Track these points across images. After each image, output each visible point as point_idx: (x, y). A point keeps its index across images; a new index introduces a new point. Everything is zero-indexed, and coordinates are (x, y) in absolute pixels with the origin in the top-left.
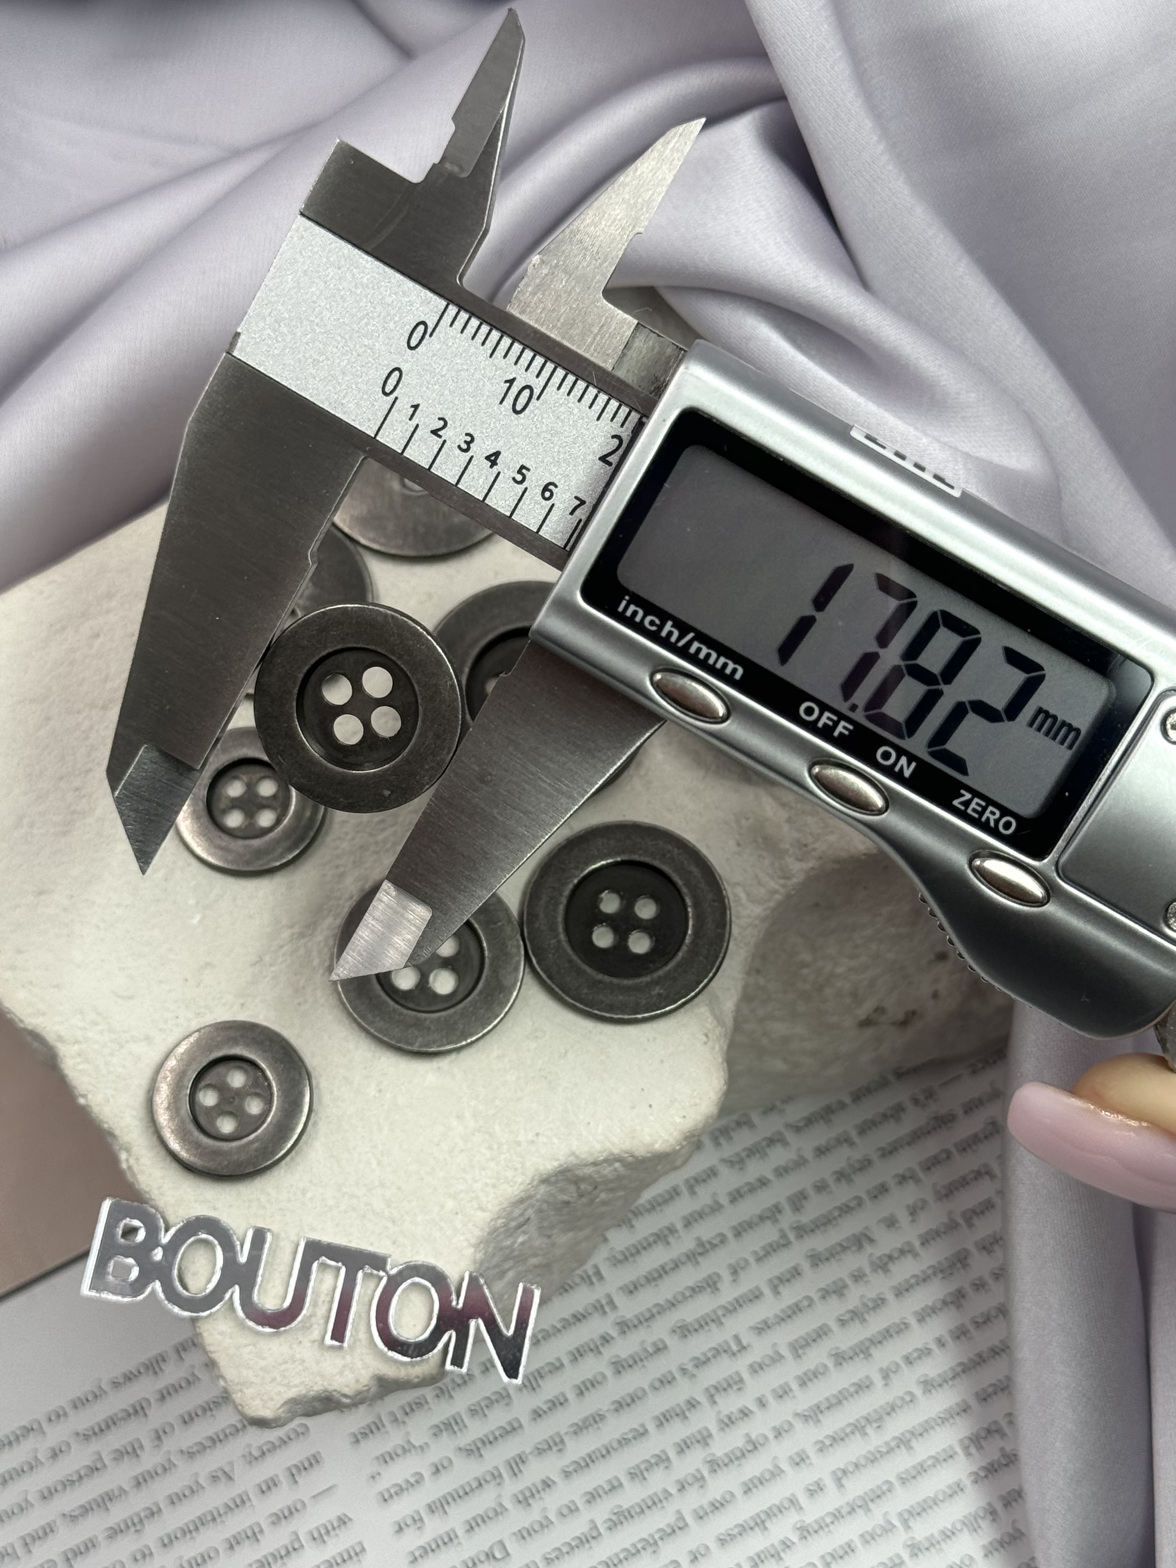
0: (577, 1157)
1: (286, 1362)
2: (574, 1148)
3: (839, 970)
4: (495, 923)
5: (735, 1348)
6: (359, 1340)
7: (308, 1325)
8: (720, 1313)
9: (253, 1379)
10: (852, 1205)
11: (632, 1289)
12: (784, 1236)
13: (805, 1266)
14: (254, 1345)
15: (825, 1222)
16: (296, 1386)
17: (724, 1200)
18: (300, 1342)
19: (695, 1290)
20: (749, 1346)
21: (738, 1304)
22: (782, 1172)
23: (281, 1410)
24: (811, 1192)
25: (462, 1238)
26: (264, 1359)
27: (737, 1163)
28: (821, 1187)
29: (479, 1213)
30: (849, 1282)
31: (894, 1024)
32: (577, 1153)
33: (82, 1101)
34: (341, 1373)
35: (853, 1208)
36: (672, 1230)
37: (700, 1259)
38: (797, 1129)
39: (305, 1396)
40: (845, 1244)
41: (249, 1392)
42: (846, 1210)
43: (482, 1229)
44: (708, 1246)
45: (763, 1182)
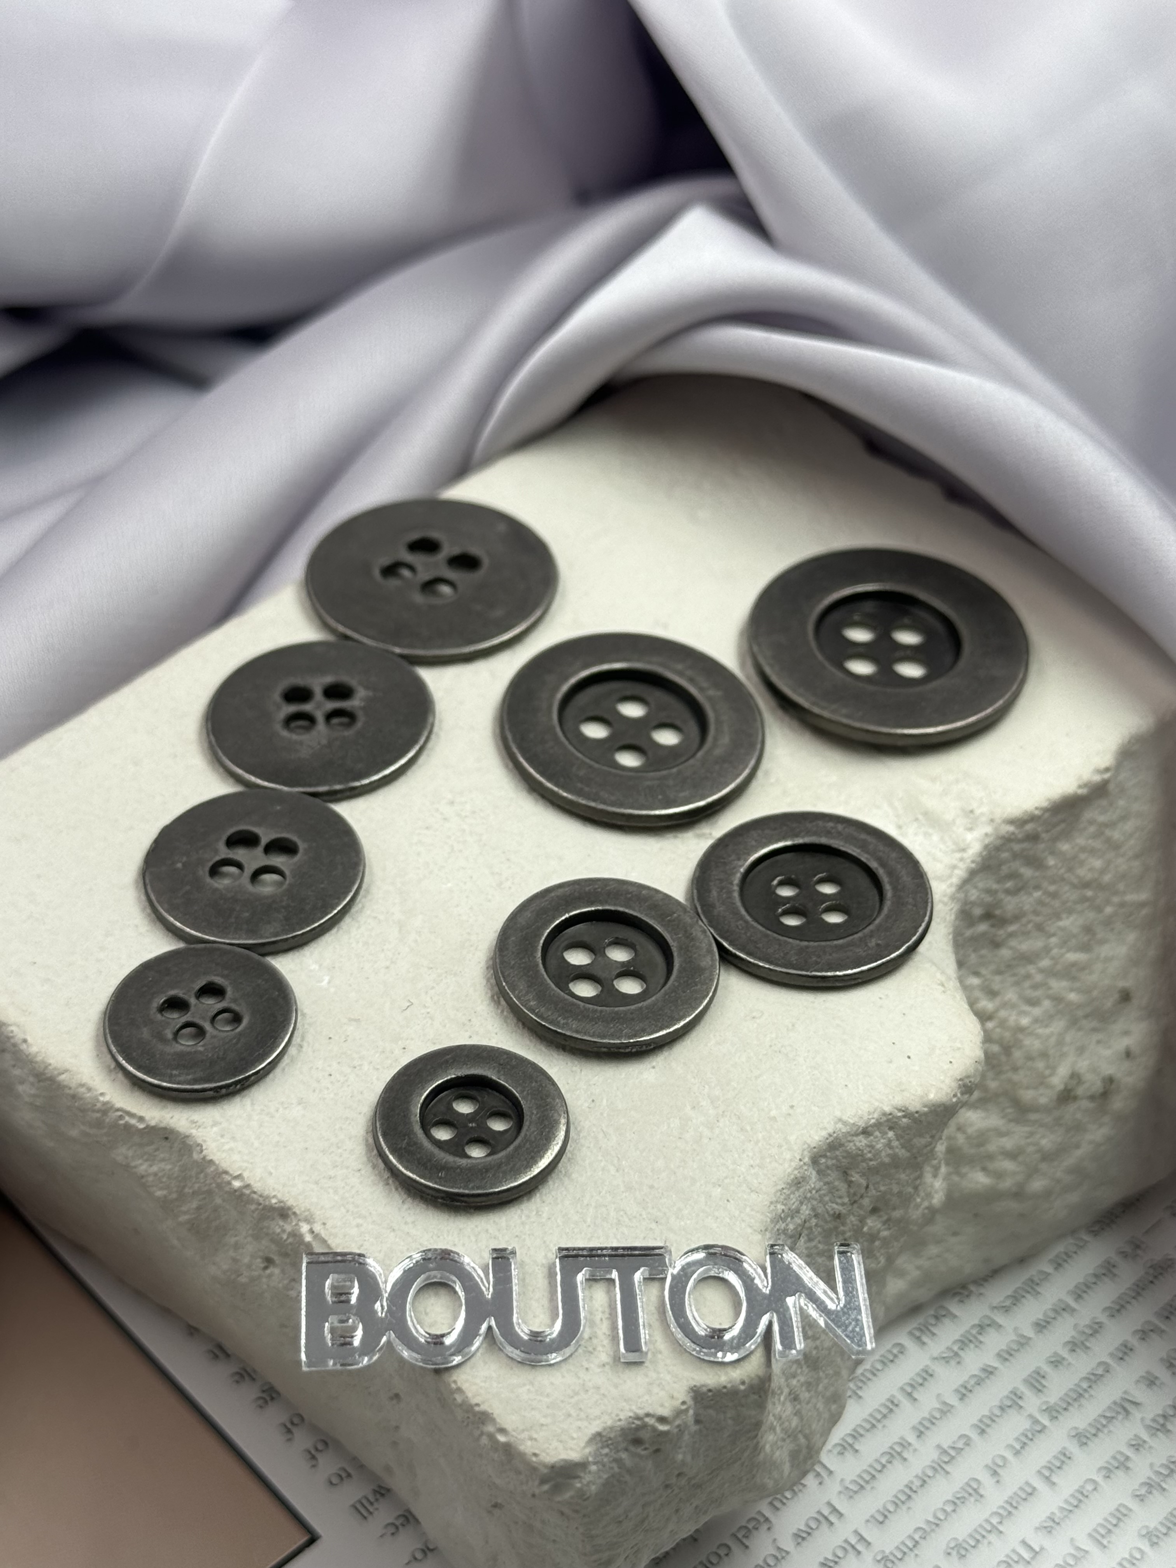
0: (845, 1123)
1: (577, 1394)
2: (838, 1114)
3: (1025, 1021)
4: (671, 915)
5: (1026, 1555)
6: (660, 1352)
7: (590, 1349)
8: (995, 1520)
9: (543, 1421)
10: (1100, 1371)
11: (882, 1519)
12: (1036, 1422)
13: (1073, 1448)
14: (532, 1383)
15: (1076, 1397)
16: (598, 1418)
17: (953, 1400)
18: (587, 1369)
19: (957, 1502)
20: (1042, 1549)
21: (1012, 1507)
22: (1006, 1356)
23: (587, 1450)
24: (1046, 1368)
25: (743, 1225)
26: (548, 1395)
27: (952, 1357)
28: (1057, 1362)
29: (754, 1196)
30: (1129, 1453)
31: (1092, 1098)
32: (845, 1118)
33: (237, 1184)
34: (649, 1392)
35: (1102, 1376)
36: (904, 1444)
37: (947, 1468)
38: (1006, 1310)
39: (611, 1428)
40: (1108, 1414)
41: (540, 1435)
42: (1094, 1379)
43: (763, 1213)
44: (953, 1453)
45: (989, 1372)
